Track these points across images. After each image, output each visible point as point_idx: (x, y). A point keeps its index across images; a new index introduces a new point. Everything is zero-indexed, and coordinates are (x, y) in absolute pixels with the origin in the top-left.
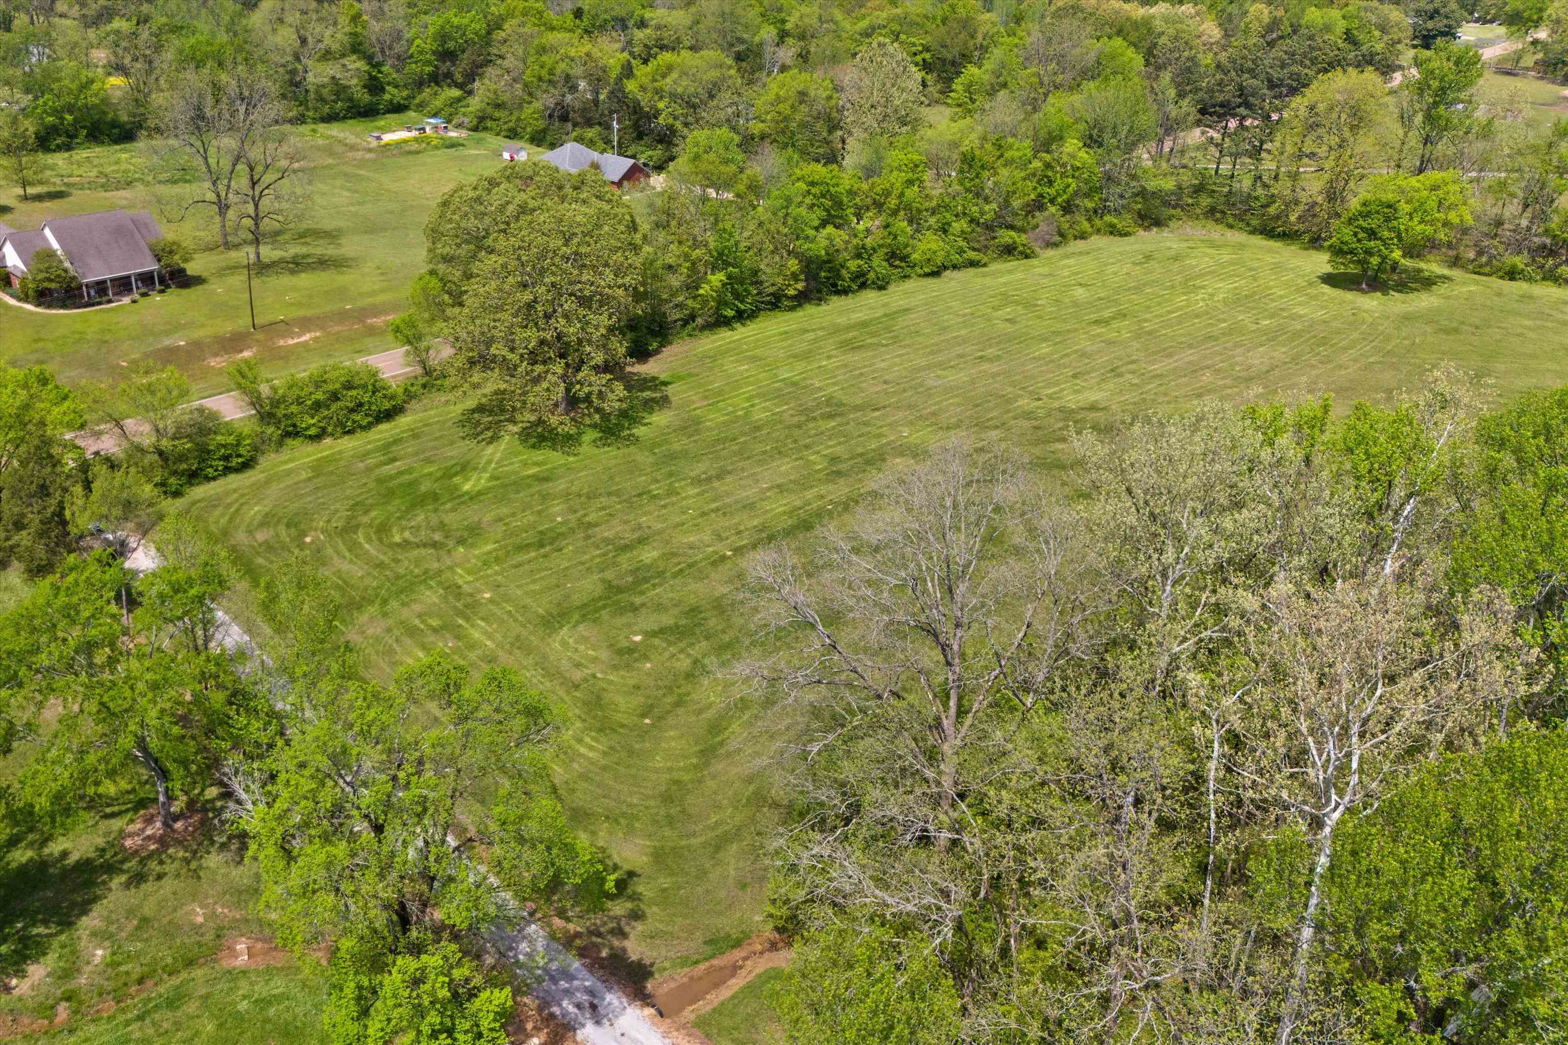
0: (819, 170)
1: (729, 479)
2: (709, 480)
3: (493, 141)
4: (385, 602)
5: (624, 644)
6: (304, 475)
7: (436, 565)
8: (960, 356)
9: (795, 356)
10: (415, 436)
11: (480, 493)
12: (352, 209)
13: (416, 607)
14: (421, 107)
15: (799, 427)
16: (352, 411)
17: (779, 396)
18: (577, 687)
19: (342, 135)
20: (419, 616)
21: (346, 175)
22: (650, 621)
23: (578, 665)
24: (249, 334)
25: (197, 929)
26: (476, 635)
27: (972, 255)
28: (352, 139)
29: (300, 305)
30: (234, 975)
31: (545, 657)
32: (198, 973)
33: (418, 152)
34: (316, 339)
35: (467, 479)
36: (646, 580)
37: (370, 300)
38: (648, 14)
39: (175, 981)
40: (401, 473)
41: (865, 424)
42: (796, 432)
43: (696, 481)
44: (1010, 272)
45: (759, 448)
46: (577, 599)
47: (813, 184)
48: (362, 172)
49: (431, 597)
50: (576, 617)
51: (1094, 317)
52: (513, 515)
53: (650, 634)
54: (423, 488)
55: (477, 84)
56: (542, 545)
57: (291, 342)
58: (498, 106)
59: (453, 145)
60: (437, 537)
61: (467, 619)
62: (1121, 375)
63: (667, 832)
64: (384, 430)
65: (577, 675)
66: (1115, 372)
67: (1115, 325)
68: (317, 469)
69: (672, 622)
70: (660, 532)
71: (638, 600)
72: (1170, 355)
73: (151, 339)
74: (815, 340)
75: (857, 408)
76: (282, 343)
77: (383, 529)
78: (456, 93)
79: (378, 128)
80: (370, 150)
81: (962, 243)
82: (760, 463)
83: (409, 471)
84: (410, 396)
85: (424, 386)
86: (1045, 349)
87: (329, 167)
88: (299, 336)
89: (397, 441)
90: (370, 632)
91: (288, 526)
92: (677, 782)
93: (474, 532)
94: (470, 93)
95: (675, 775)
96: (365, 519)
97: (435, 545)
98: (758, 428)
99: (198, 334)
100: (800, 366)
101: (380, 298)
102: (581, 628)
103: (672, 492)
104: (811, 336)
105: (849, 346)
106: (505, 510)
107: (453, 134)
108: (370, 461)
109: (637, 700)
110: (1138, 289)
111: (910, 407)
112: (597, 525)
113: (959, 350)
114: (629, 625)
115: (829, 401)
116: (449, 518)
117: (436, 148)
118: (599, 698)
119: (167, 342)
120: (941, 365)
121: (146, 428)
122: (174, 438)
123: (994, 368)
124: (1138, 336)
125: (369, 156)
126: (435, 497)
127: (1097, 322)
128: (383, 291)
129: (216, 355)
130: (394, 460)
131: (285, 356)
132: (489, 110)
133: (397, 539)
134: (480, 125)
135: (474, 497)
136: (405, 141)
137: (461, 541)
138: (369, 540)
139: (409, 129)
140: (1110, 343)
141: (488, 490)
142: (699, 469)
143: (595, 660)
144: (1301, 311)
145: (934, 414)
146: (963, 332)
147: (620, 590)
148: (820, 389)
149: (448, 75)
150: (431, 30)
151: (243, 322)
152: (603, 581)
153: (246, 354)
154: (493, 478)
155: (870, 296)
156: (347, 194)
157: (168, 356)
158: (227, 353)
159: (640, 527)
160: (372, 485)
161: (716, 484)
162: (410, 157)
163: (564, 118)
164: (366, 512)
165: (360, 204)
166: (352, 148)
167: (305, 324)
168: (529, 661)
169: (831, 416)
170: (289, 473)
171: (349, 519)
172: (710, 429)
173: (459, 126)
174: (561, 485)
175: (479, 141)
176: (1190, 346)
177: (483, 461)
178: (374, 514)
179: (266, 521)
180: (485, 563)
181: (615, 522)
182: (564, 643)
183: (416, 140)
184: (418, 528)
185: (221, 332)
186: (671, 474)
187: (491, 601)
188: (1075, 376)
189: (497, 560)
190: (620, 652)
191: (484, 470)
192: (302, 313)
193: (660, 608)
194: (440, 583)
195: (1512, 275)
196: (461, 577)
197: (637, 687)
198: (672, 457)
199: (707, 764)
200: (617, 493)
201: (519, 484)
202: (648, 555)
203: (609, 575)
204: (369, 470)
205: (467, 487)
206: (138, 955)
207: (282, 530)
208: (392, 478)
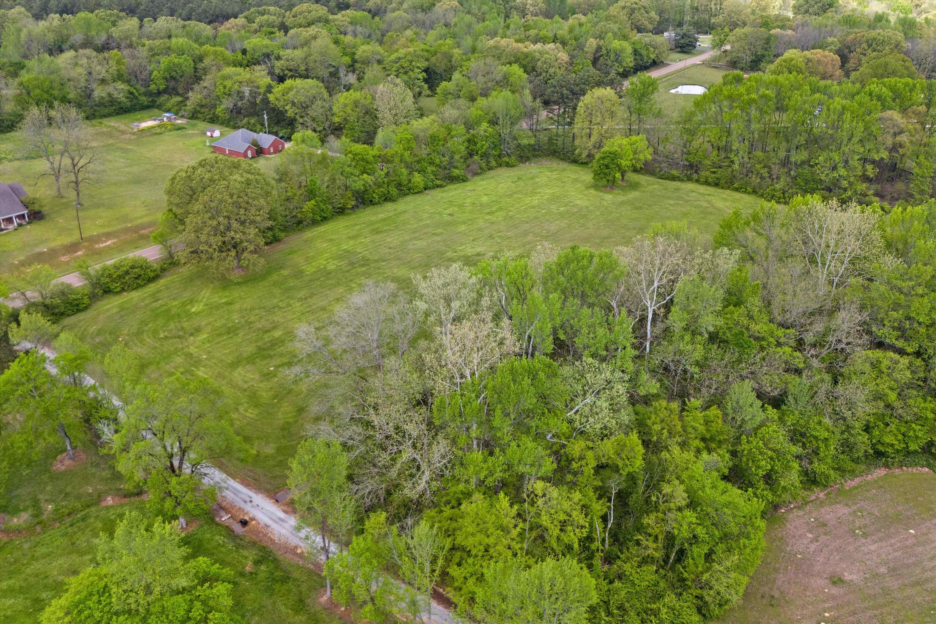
0: (359, 148)
1: (315, 297)
2: (306, 298)
3: (202, 125)
4: (158, 363)
5: (266, 371)
6: (115, 310)
7: (181, 346)
8: (426, 233)
9: (349, 238)
10: (167, 288)
11: (199, 313)
12: (127, 170)
13: (173, 365)
14: (159, 107)
15: (348, 271)
16: (136, 278)
17: (340, 257)
18: (245, 390)
19: (117, 125)
20: (174, 368)
21: (122, 149)
22: (278, 361)
23: (246, 382)
24: (80, 243)
25: (90, 495)
26: (200, 374)
27: (438, 182)
28: (123, 127)
29: (103, 226)
30: (107, 508)
31: (231, 380)
32: (93, 509)
33: (160, 134)
34: (114, 243)
35: (193, 307)
36: (276, 344)
37: (140, 221)
38: (281, 53)
39: (83, 513)
40: (162, 306)
41: (379, 268)
42: (347, 274)
43: (300, 299)
44: (456, 189)
45: (330, 282)
46: (245, 355)
47: (356, 154)
48: (130, 147)
49: (179, 360)
50: (245, 362)
51: (488, 211)
52: (216, 321)
53: (277, 367)
54: (173, 312)
55: (190, 94)
56: (229, 333)
57: (102, 245)
58: (202, 106)
59: (180, 128)
60: (181, 333)
61: (196, 368)
62: (494, 238)
63: (282, 441)
64: (152, 287)
65: (246, 386)
66: (491, 237)
67: (497, 214)
68: (122, 308)
69: (287, 361)
70: (282, 323)
71: (272, 353)
72: (517, 228)
73: (28, 249)
74: (361, 229)
75: (376, 261)
76: (97, 246)
77: (155, 332)
78: (179, 99)
79: (137, 120)
80: (134, 134)
81: (432, 177)
82: (330, 289)
83: (166, 304)
84: (163, 270)
85: (170, 264)
86: (463, 228)
87: (112, 145)
88: (105, 242)
89: (159, 291)
90: (153, 376)
91: (110, 334)
92: (287, 422)
93: (198, 330)
94: (187, 98)
95: (287, 420)
96: (146, 328)
97: (179, 337)
98: (330, 273)
99: (53, 245)
100: (352, 243)
101: (146, 220)
102: (247, 366)
103: (289, 305)
104: (358, 227)
105: (377, 231)
106: (211, 319)
107: (179, 122)
108: (147, 302)
109: (271, 393)
110: (510, 196)
111: (399, 259)
112: (254, 322)
113: (425, 231)
114: (268, 364)
115: (363, 257)
116: (185, 325)
117: (170, 130)
118: (255, 394)
119: (37, 250)
120: (416, 239)
121: (36, 294)
122: (52, 298)
123: (438, 238)
124: (505, 219)
125: (133, 137)
126: (179, 315)
127: (488, 213)
128: (146, 215)
129: (64, 255)
130: (156, 301)
131: (99, 253)
132: (198, 108)
133: (162, 336)
134: (194, 116)
135: (197, 314)
136: (153, 127)
137: (192, 334)
138: (149, 338)
139: (155, 120)
140: (493, 223)
141: (203, 311)
142: (302, 294)
143: (253, 379)
144: (578, 202)
145: (409, 262)
146: (428, 222)
147: (264, 349)
148: (360, 253)
149: (174, 89)
150: (162, 66)
151: (75, 237)
152: (257, 346)
153: (79, 253)
154: (206, 305)
155: (389, 206)
156: (122, 160)
157: (40, 258)
158: (69, 253)
159: (274, 322)
160: (149, 313)
161: (309, 300)
162: (155, 137)
163: (239, 113)
164: (147, 325)
165: (131, 166)
166: (123, 132)
167: (108, 236)
168: (224, 382)
169: (363, 266)
170: (108, 310)
171: (139, 329)
172: (307, 275)
173: (183, 116)
174: (237, 306)
175: (194, 125)
176: (527, 223)
177: (200, 298)
178: (150, 325)
179: (99, 333)
180: (203, 343)
181: (263, 320)
182: (240, 374)
183: (159, 126)
184: (171, 330)
185: (65, 243)
186: (288, 297)
187: (206, 359)
188: (473, 240)
189: (208, 341)
190: (264, 375)
191: (201, 301)
192: (106, 230)
193: (282, 355)
194: (182, 354)
195: (674, 178)
196: (192, 350)
197: (271, 388)
198: (290, 289)
199: (300, 415)
200: (264, 308)
201: (218, 307)
202: (277, 334)
203: (260, 344)
204: (147, 305)
205: (193, 310)
206: (66, 507)
207: (108, 336)
208: (158, 308)
